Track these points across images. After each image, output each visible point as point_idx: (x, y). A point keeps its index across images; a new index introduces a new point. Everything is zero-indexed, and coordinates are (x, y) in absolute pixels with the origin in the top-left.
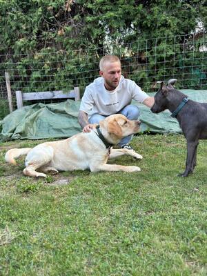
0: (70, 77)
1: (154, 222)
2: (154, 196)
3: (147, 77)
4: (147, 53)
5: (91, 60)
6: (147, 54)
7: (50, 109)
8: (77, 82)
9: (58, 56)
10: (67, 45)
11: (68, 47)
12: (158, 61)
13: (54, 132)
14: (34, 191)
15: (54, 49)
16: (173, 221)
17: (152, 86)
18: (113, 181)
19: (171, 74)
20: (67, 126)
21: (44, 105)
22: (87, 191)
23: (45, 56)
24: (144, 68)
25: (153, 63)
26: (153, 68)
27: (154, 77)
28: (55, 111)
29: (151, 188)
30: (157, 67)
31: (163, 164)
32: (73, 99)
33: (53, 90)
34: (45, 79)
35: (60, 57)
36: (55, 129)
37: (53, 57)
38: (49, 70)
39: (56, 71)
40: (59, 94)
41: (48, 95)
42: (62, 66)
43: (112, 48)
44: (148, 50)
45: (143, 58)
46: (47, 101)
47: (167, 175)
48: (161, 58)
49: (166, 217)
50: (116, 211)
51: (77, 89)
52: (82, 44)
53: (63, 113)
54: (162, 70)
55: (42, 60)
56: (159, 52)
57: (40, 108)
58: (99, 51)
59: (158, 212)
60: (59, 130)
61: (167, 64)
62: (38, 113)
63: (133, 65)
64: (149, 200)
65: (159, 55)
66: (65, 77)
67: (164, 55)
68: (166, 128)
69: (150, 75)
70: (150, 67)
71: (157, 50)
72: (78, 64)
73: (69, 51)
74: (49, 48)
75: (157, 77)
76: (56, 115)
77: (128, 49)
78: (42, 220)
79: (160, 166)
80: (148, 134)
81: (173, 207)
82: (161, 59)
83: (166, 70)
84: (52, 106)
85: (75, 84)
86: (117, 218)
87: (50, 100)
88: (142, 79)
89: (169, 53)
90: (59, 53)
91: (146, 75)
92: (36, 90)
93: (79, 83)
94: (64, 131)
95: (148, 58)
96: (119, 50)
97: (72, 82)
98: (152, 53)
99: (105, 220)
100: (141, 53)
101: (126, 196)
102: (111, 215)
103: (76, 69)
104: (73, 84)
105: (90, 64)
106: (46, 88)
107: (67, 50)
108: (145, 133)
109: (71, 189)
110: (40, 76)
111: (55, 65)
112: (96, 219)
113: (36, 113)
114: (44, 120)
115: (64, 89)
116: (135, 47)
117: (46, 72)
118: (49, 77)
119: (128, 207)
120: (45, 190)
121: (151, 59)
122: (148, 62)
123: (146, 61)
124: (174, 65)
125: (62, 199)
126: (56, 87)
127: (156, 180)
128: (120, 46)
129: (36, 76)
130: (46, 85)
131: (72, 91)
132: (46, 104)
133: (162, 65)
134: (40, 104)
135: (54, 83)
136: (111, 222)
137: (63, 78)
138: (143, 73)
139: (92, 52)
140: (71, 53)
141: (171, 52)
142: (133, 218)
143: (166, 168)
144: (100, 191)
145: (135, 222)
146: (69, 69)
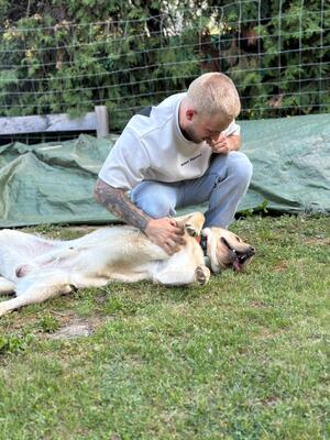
0: (86, 82)
1: (280, 422)
2: (280, 363)
3: (260, 85)
4: (259, 28)
5: (132, 45)
6: (259, 32)
7: (40, 157)
8: (102, 94)
9: (58, 35)
10: (77, 9)
11: (80, 14)
12: (285, 47)
13: (51, 210)
14: (16, 353)
15: (49, 19)
16: (322, 420)
17: (271, 103)
18: (190, 329)
19: (313, 76)
20: (80, 194)
21: (26, 147)
22: (134, 351)
23: (29, 36)
24: (253, 62)
25: (274, 51)
26: (273, 63)
27: (276, 84)
28: (53, 162)
29: (273, 345)
30: (284, 60)
31: (299, 289)
32: (93, 133)
33: (46, 111)
34: (28, 86)
35: (62, 36)
36: (52, 204)
37: (47, 38)
38: (37, 66)
39: (53, 69)
40: (59, 122)
41: (35, 123)
42: (67, 57)
43: (180, 16)
44: (263, 23)
45: (251, 39)
46: (34, 138)
47: (308, 313)
48: (292, 39)
49: (305, 410)
50: (199, 398)
51: (101, 110)
52: (113, 8)
53: (71, 165)
54: (295, 68)
55: (22, 44)
56: (287, 28)
57: (17, 153)
58: (150, 24)
59: (288, 400)
60: (62, 206)
61: (305, 53)
62: (14, 166)
63: (228, 56)
64: (269, 372)
65: (287, 35)
66: (74, 83)
67: (299, 34)
68: (304, 200)
69: (266, 78)
70: (266, 62)
71: (284, 22)
72: (103, 52)
73: (84, 24)
74: (36, 17)
75: (282, 84)
76: (55, 170)
77: (217, 19)
78: (41, 418)
79: (291, 294)
80: (264, 215)
81: (320, 387)
82: (293, 43)
83: (303, 67)
84: (45, 148)
85: (97, 97)
86: (202, 413)
87: (40, 134)
88: (248, 89)
89: (310, 31)
90: (59, 29)
91: (258, 79)
92: (7, 112)
93: (106, 96)
94: (72, 206)
95: (262, 41)
96: (195, 23)
97: (89, 93)
98: (271, 29)
99: (175, 418)
100: (247, 28)
101: (219, 363)
102: (189, 408)
103: (98, 66)
104: (92, 98)
105: (131, 53)
106: (30, 108)
107: (78, 21)
108: (257, 212)
109: (97, 348)
110: (17, 81)
111: (50, 56)
112: (157, 417)
113: (8, 166)
114: (28, 183)
115: (70, 111)
116: (232, 16)
117: (31, 71)
118: (36, 83)
119: (225, 389)
120: (39, 349)
121: (268, 42)
122: (263, 50)
123: (258, 47)
124: (321, 55)
125: (81, 371)
126: (53, 106)
127: (283, 326)
128: (199, 13)
129: (8, 80)
130: (31, 100)
131: (89, 115)
132: (32, 142)
133: (293, 55)
134: (18, 145)
135: (49, 96)
136: (189, 423)
137: (69, 85)
138: (252, 75)
139: (135, 24)
140: (88, 27)
141: (314, 28)
142: (236, 413)
143: (305, 297)
144: (161, 352)
145: (239, 423)
146: (84, 65)
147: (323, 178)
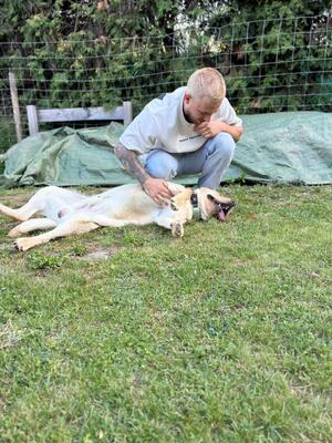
0: (117, 84)
1: (244, 323)
2: (246, 283)
3: (244, 89)
4: (247, 46)
5: (152, 57)
6: (247, 48)
7: (82, 137)
8: (128, 93)
9: (97, 47)
10: (112, 27)
11: (113, 31)
12: (265, 61)
13: (88, 175)
14: (54, 268)
15: (91, 34)
16: (275, 323)
17: (252, 104)
18: (182, 257)
19: (285, 84)
20: (110, 166)
21: (72, 130)
22: (140, 270)
23: (76, 47)
24: (241, 72)
25: (256, 64)
26: (256, 73)
27: (256, 89)
28: (91, 141)
29: (242, 269)
30: (263, 71)
31: (264, 233)
32: (121, 121)
33: (88, 105)
34: (75, 86)
35: (101, 48)
36: (90, 171)
37: (89, 49)
38: (82, 71)
39: (93, 74)
40: (97, 113)
41: (78, 113)
42: (104, 65)
43: (187, 35)
44: (250, 41)
45: (240, 54)
46: (78, 124)
47: (270, 250)
48: (270, 55)
49: (264, 315)
50: (185, 304)
51: (127, 105)
52: (139, 27)
53: (104, 144)
54: (271, 77)
55: (71, 53)
56: (267, 46)
57: (66, 135)
58: (166, 41)
59: (251, 308)
60: (96, 173)
61: (280, 66)
62: (64, 143)
64: (238, 288)
65: (268, 51)
66: (109, 84)
67: (276, 51)
68: (272, 174)
69: (250, 85)
70: (251, 72)
71: (265, 41)
72: (130, 61)
73: (116, 39)
74: (82, 33)
75: (261, 89)
76: (93, 147)
77: (216, 39)
78: (66, 312)
79: (258, 236)
80: (242, 184)
81: (276, 300)
82: (271, 57)
83: (278, 77)
84: (86, 132)
85: (124, 96)
86: (186, 314)
87: (83, 122)
88: (236, 93)
89: (285, 48)
90: (99, 43)
91: (244, 85)
92: (59, 105)
93: (131, 95)
94: (104, 174)
95: (248, 56)
96: (199, 40)
97: (119, 92)
98: (255, 47)
99: (166, 317)
100: (237, 45)
101: (201, 280)
102: (176, 310)
103: (126, 72)
104: (122, 96)
105: (150, 63)
106: (76, 102)
107: (112, 37)
108: (237, 182)
109: (113, 267)
110: (67, 81)
111: (91, 63)
112: (152, 315)
113: (60, 143)
114: (73, 156)
115: (106, 105)
116: (227, 36)
117: (77, 74)
118: (81, 84)
119: (204, 298)
120: (71, 266)
121: (253, 57)
122: (248, 62)
123: (246, 60)
124: (292, 68)
125: (99, 282)
126: (93, 101)
127: (250, 258)
128: (202, 33)
129: (61, 81)
130: (77, 96)
131: (119, 109)
132: (77, 127)
133: (271, 67)
134: (67, 129)
135: (90, 94)
136: (176, 320)
137: (105, 85)
138: (239, 82)
139: (155, 41)
140: (119, 42)
141: (288, 46)
142: (211, 315)
143: (268, 239)
144: (159, 271)
145: (213, 322)
146: (116, 71)
147: (287, 159)
